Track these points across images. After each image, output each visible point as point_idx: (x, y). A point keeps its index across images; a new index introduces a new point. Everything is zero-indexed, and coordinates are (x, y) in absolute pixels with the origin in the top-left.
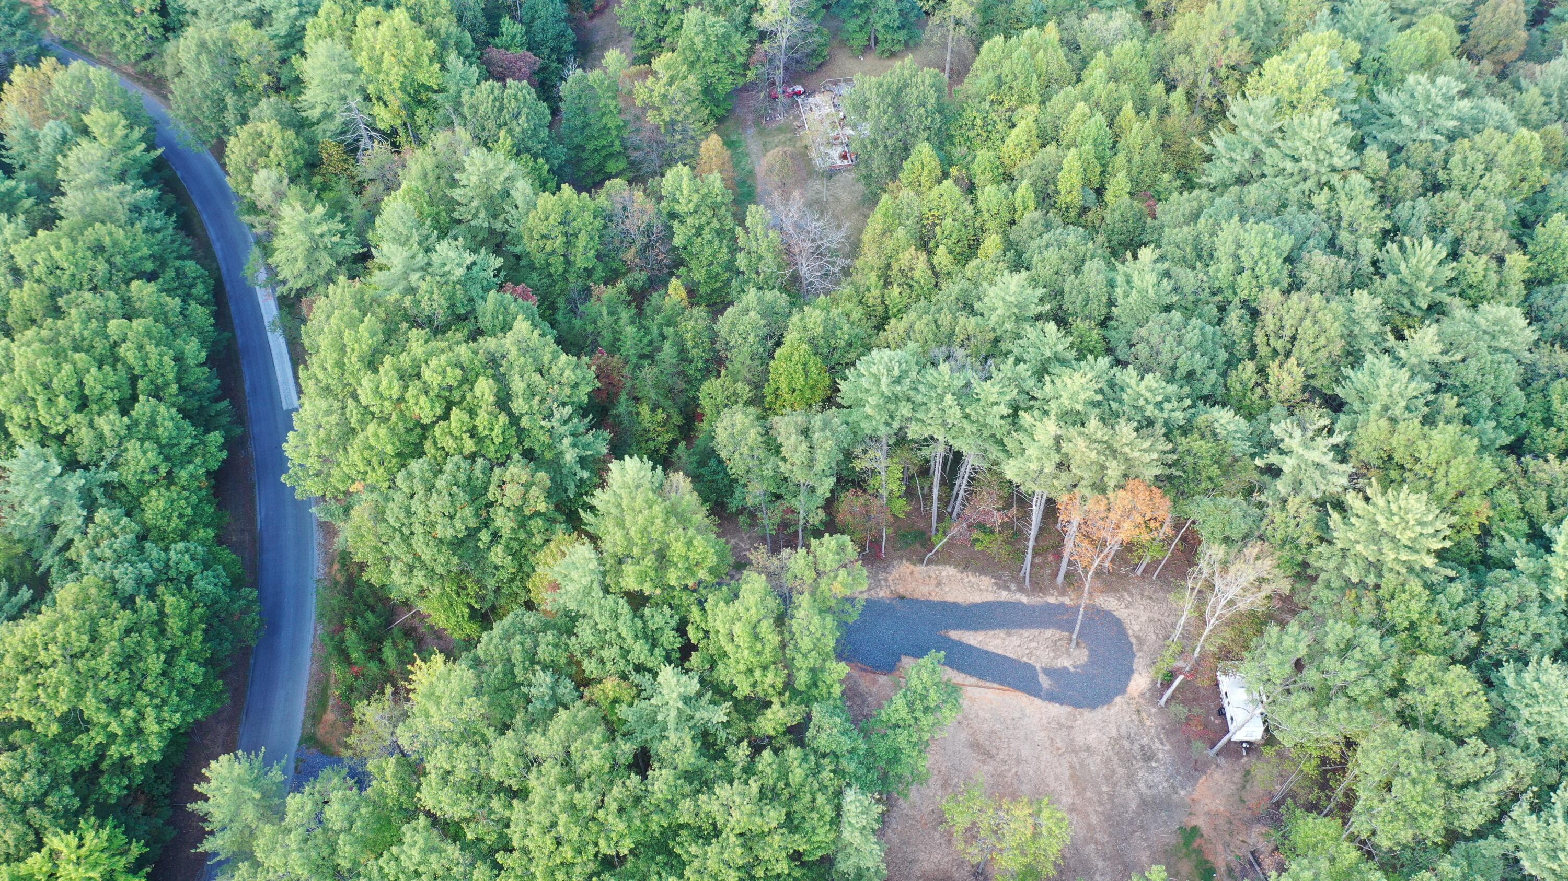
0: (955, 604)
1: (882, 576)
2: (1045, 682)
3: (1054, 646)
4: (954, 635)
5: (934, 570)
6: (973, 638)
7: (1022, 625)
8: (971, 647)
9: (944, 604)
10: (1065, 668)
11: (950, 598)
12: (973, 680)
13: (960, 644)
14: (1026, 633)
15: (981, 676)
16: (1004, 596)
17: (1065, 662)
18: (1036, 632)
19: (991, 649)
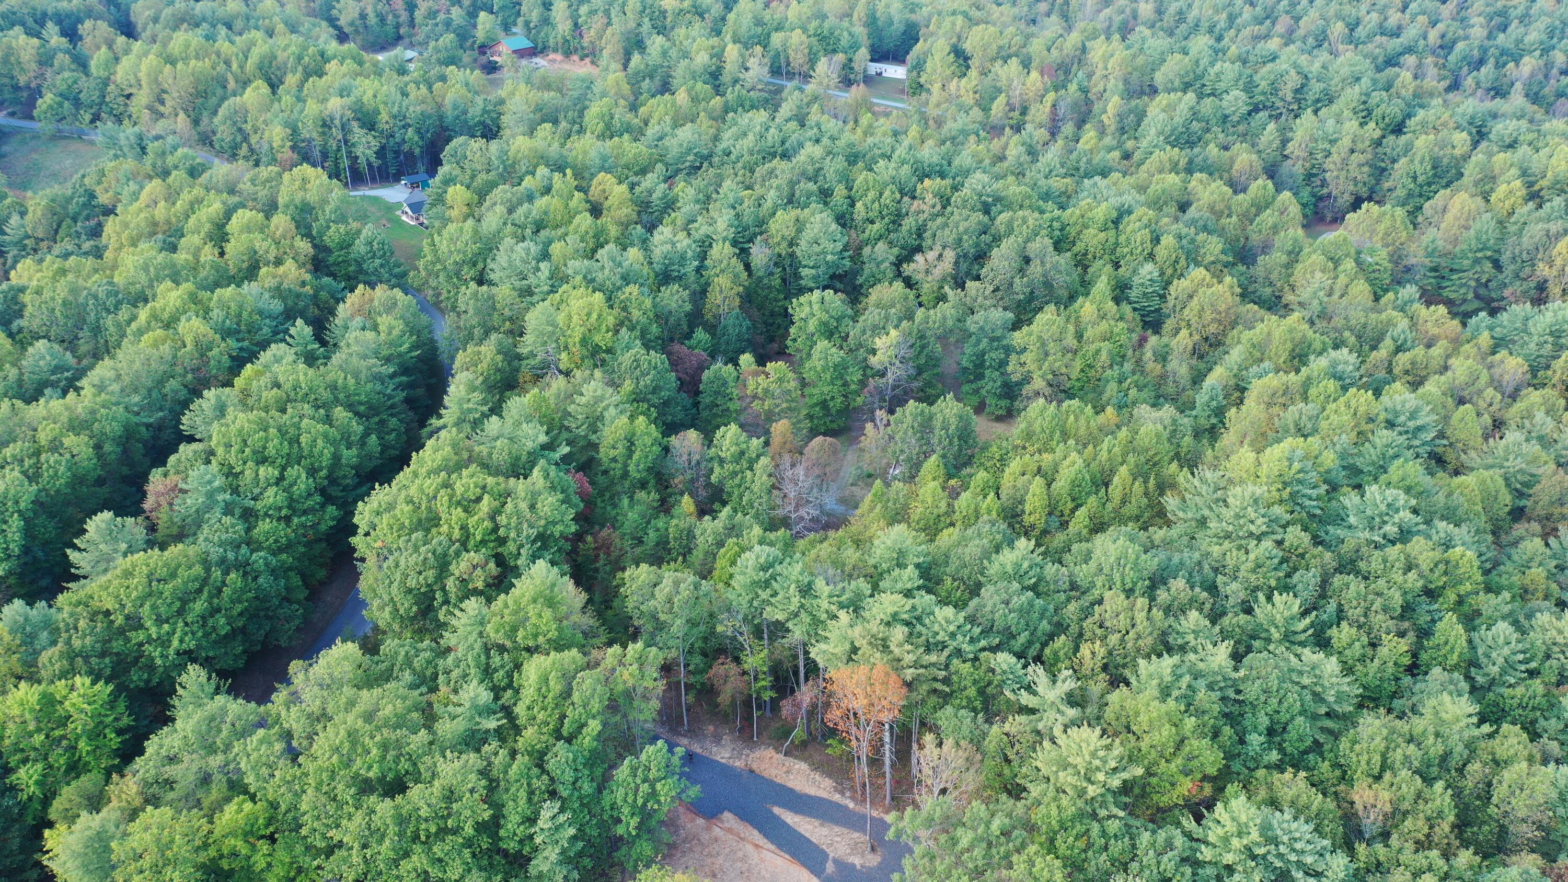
0: (792, 791)
1: (746, 751)
2: (830, 868)
3: (854, 847)
4: (777, 810)
5: (790, 761)
6: (790, 818)
7: (837, 822)
8: (785, 824)
9: (783, 788)
10: (853, 865)
11: (790, 784)
12: (773, 847)
13: (778, 818)
14: (837, 829)
15: (780, 846)
16: (837, 797)
17: (857, 861)
18: (846, 831)
19: (801, 830)
